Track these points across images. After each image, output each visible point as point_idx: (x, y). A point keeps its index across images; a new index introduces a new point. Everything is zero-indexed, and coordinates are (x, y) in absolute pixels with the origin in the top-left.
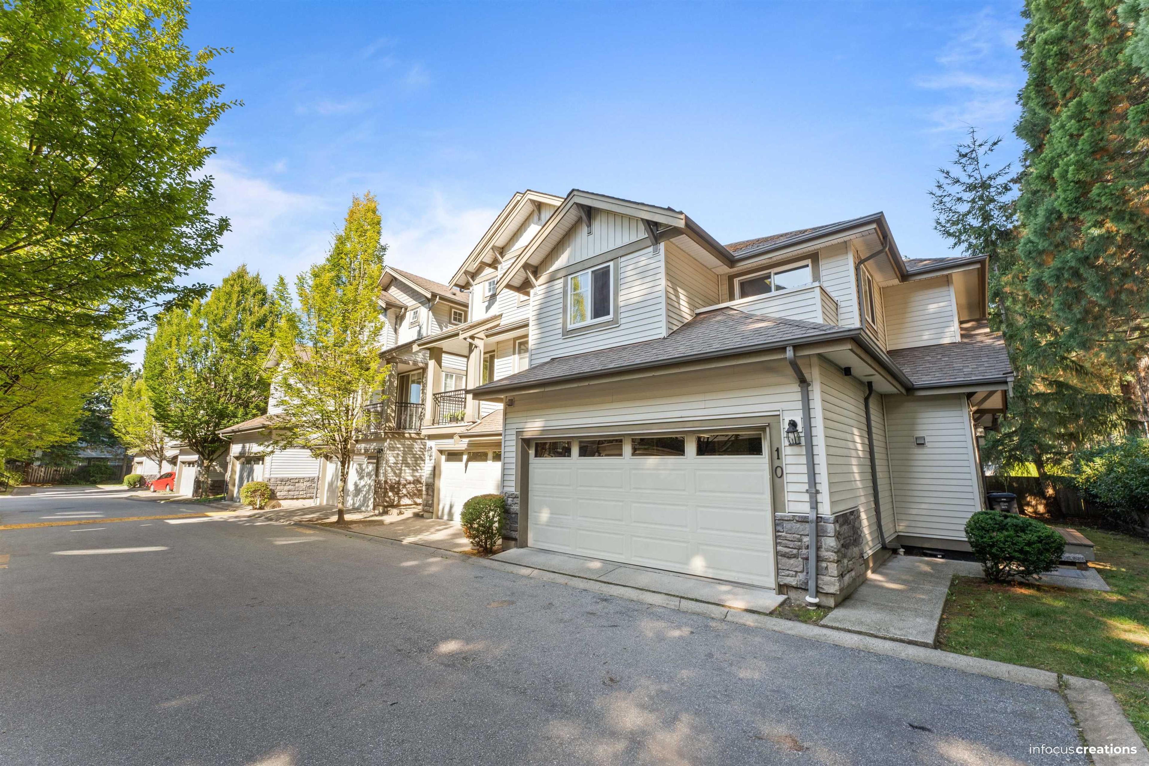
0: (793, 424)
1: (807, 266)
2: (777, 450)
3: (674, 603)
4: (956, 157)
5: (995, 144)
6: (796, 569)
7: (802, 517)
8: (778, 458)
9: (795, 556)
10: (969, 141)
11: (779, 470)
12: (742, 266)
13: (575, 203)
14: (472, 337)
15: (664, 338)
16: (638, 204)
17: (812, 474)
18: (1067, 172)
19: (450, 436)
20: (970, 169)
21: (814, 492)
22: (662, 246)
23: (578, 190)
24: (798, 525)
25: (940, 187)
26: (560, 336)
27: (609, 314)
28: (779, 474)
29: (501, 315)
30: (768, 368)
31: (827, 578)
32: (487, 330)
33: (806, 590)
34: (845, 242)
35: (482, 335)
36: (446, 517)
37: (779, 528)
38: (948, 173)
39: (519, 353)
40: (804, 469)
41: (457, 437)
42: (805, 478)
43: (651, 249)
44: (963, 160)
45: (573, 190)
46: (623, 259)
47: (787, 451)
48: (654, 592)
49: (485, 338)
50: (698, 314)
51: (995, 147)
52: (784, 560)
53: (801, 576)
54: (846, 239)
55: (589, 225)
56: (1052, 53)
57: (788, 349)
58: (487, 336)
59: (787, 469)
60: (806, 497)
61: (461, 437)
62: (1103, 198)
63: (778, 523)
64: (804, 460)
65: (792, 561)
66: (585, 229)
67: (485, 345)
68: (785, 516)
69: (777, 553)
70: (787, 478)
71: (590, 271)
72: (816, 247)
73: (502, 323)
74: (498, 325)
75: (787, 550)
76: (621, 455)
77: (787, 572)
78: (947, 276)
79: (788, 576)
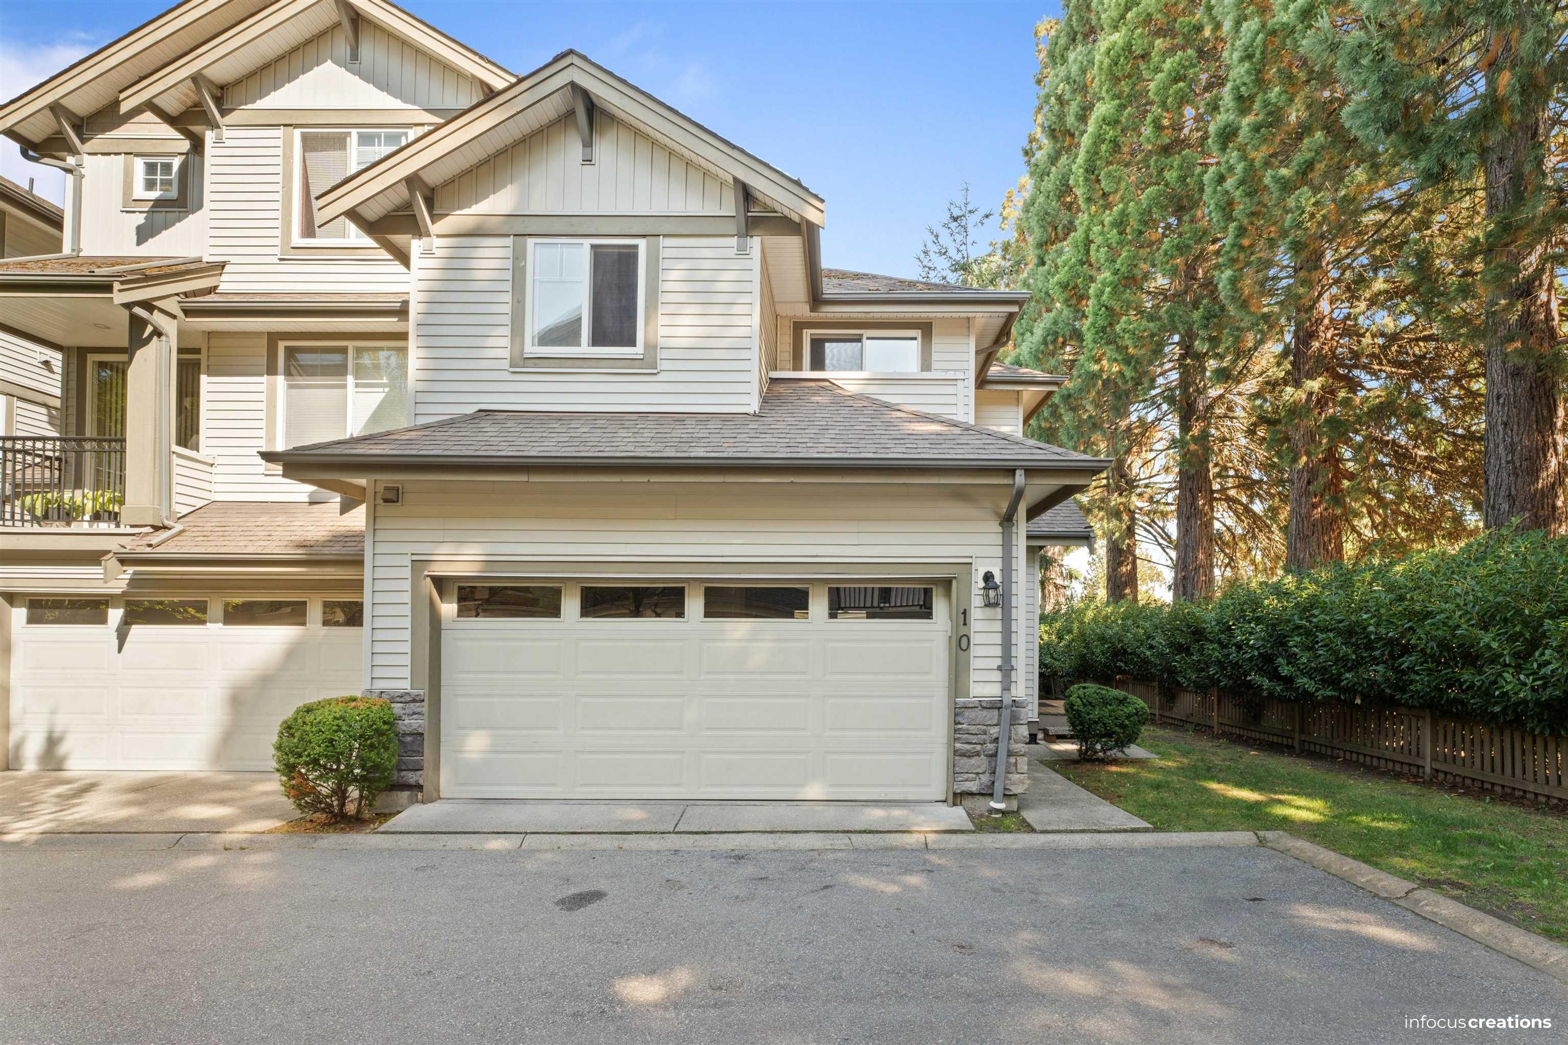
0: (988, 577)
1: (915, 339)
2: (964, 613)
3: (841, 841)
4: (946, 218)
5: (987, 216)
6: (978, 770)
7: (990, 702)
8: (965, 624)
9: (978, 754)
10: (960, 202)
11: (964, 640)
12: (830, 312)
13: (573, 85)
14: (148, 305)
15: (755, 415)
16: (734, 147)
17: (1007, 645)
18: (1102, 292)
19: (93, 558)
20: (959, 238)
21: (1006, 669)
22: (755, 243)
23: (584, 58)
24: (985, 713)
25: (926, 253)
26: (505, 364)
27: (632, 343)
28: (964, 646)
29: (222, 265)
30: (959, 495)
31: (1015, 777)
32: (186, 294)
33: (991, 795)
34: (968, 318)
35: (171, 305)
36: (30, 766)
37: (959, 719)
38: (937, 236)
39: (288, 373)
40: (998, 639)
41: (112, 563)
42: (998, 651)
43: (734, 241)
44: (953, 225)
45: (571, 52)
46: (669, 242)
47: (977, 613)
48: (796, 832)
49: (181, 315)
50: (774, 381)
51: (986, 221)
52: (964, 761)
53: (985, 779)
54: (970, 315)
55: (588, 144)
56: (1107, 137)
57: (1018, 472)
58: (187, 312)
59: (975, 639)
60: (997, 676)
61: (123, 562)
62: (1127, 336)
63: (957, 712)
64: (998, 626)
65: (973, 761)
66: (574, 149)
67: (181, 334)
68: (969, 702)
69: (956, 752)
70: (974, 651)
71: (587, 242)
72: (931, 315)
73: (223, 288)
74: (212, 290)
75: (968, 747)
76: (680, 614)
77: (966, 776)
78: (1018, 392)
79: (967, 780)
